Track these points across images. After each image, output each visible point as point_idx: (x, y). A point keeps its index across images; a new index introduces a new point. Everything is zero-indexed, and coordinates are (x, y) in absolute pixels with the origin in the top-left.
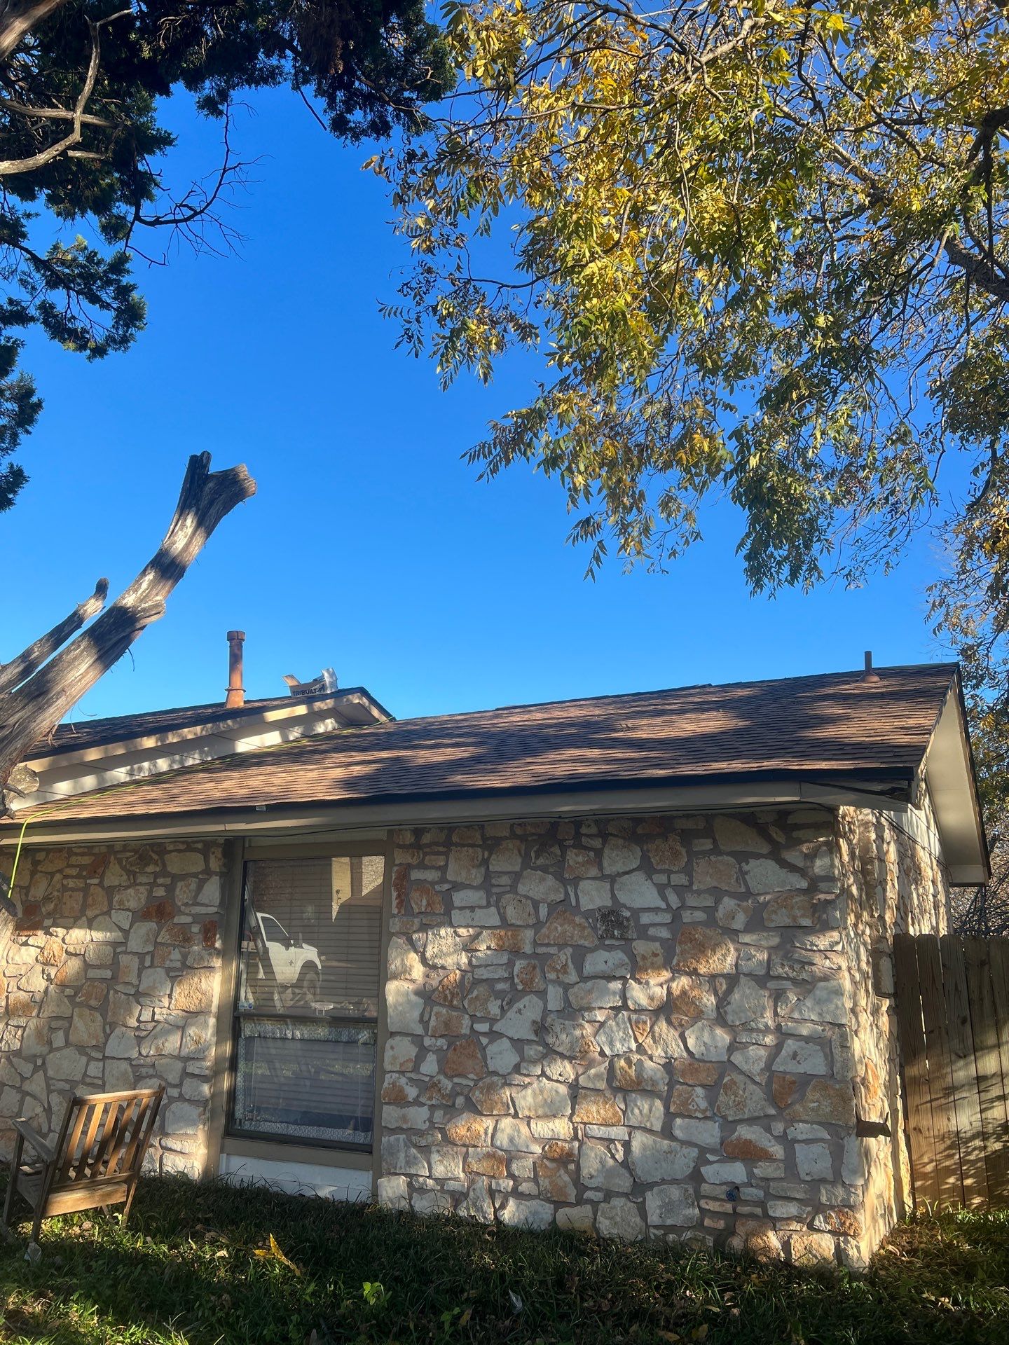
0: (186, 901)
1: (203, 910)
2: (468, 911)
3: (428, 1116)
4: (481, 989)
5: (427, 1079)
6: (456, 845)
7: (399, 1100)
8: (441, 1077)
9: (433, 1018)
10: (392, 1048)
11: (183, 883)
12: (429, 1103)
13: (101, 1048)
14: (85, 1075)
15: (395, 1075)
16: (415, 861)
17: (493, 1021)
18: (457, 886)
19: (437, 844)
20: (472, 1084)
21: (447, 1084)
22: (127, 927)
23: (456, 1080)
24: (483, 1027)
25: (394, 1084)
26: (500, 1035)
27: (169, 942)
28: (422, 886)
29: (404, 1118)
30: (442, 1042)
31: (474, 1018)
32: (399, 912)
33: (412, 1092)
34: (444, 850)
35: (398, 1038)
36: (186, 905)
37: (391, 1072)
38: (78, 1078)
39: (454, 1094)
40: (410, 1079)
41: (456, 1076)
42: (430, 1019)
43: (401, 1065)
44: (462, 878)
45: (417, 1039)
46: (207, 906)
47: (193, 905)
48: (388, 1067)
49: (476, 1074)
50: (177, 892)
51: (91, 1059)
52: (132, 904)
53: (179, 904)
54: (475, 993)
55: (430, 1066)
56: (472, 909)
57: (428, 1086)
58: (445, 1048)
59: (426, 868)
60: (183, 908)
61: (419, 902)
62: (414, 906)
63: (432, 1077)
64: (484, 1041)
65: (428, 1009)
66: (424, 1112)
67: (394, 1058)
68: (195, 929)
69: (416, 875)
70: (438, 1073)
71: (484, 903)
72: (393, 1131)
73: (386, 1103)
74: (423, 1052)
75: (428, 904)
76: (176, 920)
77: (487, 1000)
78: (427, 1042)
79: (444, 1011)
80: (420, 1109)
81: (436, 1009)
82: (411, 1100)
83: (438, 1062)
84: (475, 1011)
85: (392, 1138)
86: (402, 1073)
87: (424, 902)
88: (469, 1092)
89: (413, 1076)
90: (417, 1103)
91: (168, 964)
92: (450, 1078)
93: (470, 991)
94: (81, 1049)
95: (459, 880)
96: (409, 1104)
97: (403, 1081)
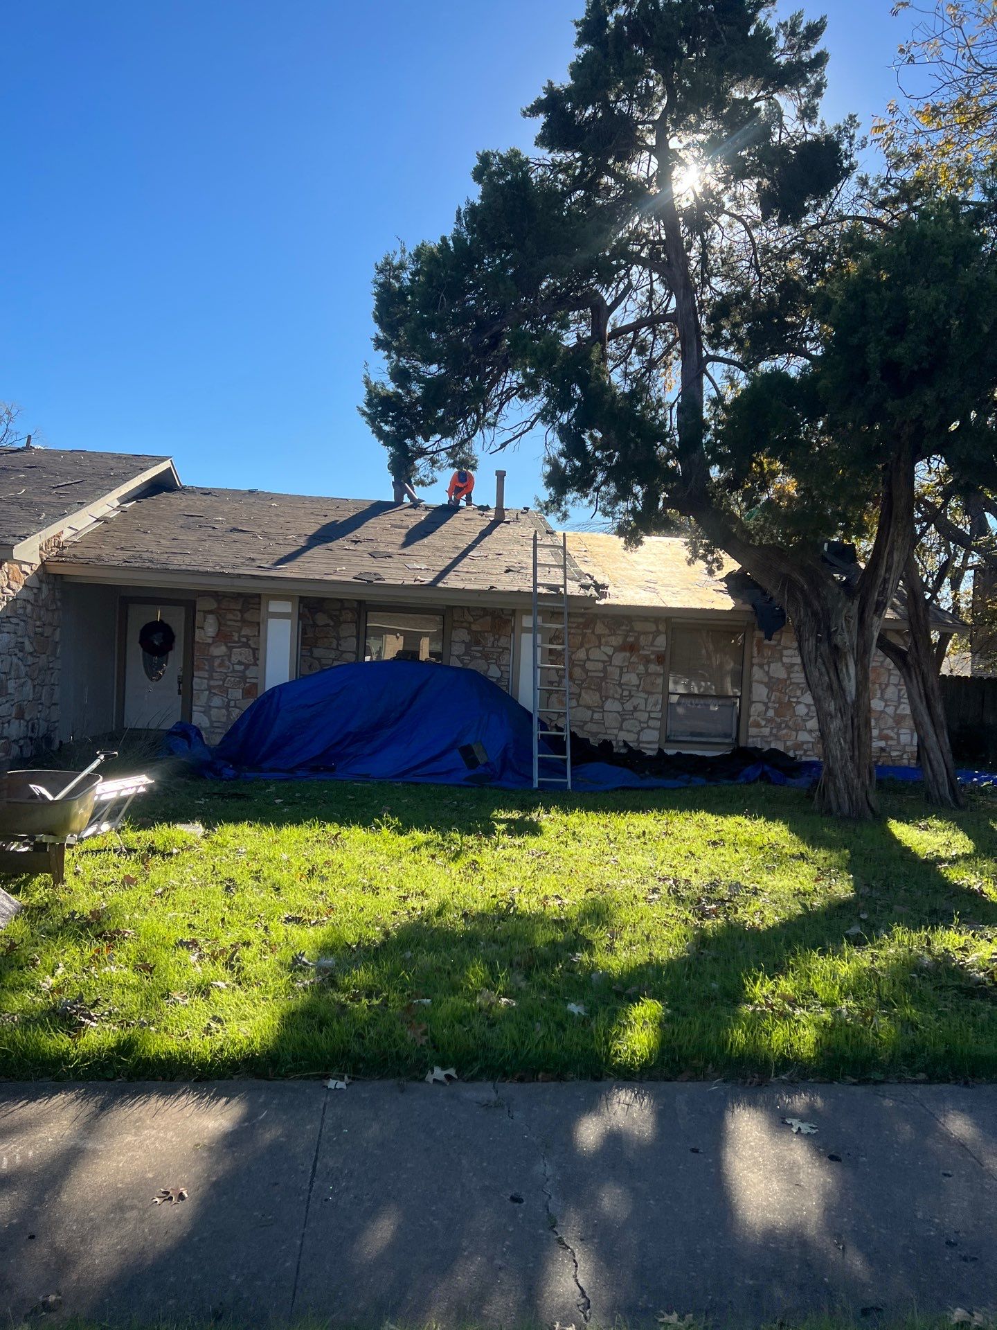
0: (646, 644)
1: (657, 649)
2: (789, 657)
3: (770, 730)
5: (769, 718)
7: (758, 725)
8: (775, 717)
9: (773, 696)
10: (754, 707)
11: (644, 636)
12: (771, 726)
13: (602, 707)
14: (592, 718)
15: (755, 717)
17: (798, 698)
18: (786, 648)
20: (789, 719)
21: (779, 720)
22: (611, 653)
23: (782, 718)
24: (795, 700)
25: (754, 720)
26: (800, 703)
27: (637, 662)
28: (769, 646)
29: (760, 732)
30: (777, 705)
31: (790, 697)
32: (758, 656)
33: (763, 723)
35: (757, 704)
36: (647, 646)
37: (753, 716)
38: (588, 719)
39: (781, 724)
40: (762, 718)
42: (771, 696)
43: (758, 713)
45: (765, 704)
46: (659, 647)
47: (651, 646)
48: (752, 713)
49: (790, 716)
50: (641, 640)
51: (594, 712)
52: (614, 644)
53: (643, 645)
55: (771, 713)
57: (769, 721)
58: (777, 707)
60: (645, 647)
61: (768, 652)
62: (765, 654)
63: (771, 717)
64: (794, 704)
65: (770, 693)
67: (755, 711)
68: (652, 657)
69: (766, 642)
72: (754, 737)
73: (750, 727)
74: (767, 708)
75: (772, 654)
76: (641, 652)
78: (770, 705)
79: (778, 694)
80: (767, 728)
81: (774, 693)
83: (774, 712)
84: (791, 694)
85: (754, 739)
86: (758, 716)
87: (770, 653)
88: (788, 722)
90: (765, 726)
91: (637, 671)
92: (779, 718)
94: (589, 708)
95: (786, 645)
96: (762, 727)
97: (759, 719)
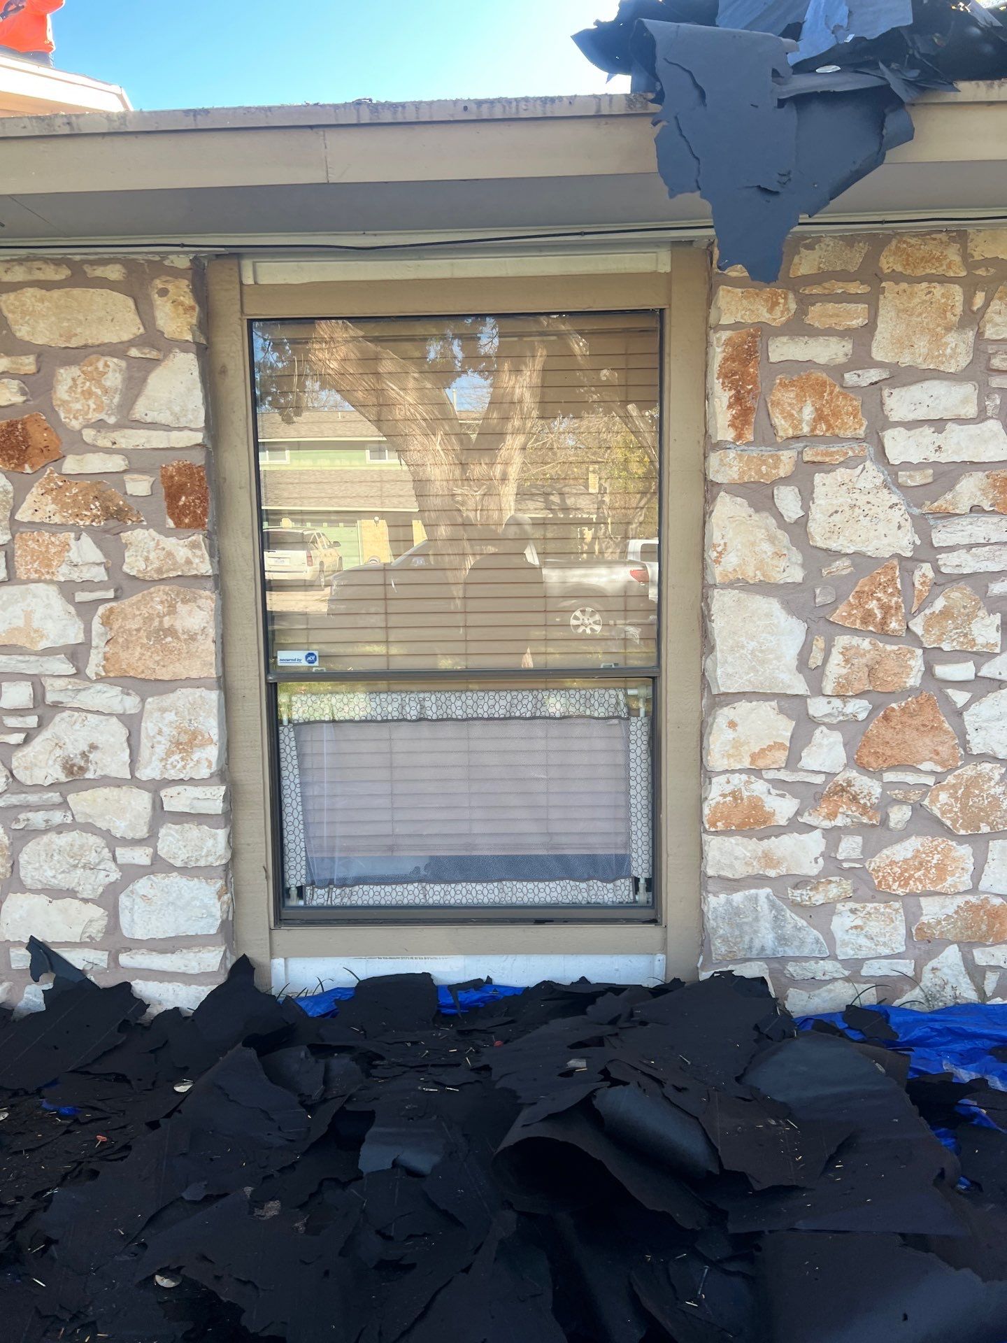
0: (94, 417)
1: (158, 440)
2: (927, 431)
3: (822, 847)
4: (955, 595)
5: (819, 779)
6: (896, 277)
8: (853, 774)
9: (836, 658)
10: (732, 725)
11: (75, 371)
12: (827, 824)
15: (738, 779)
16: (778, 317)
17: (982, 657)
18: (901, 376)
19: (845, 276)
20: (930, 781)
21: (869, 787)
23: (889, 777)
25: (735, 795)
26: (999, 684)
27: (57, 519)
28: (802, 375)
29: (768, 859)
30: (859, 708)
32: (739, 436)
33: (783, 808)
34: (862, 289)
35: (743, 706)
36: (100, 425)
37: (726, 771)
39: (887, 802)
40: (778, 784)
41: (891, 768)
42: (826, 660)
43: (754, 757)
44: (918, 354)
45: (791, 704)
46: (167, 428)
47: (118, 426)
48: (719, 763)
49: (942, 763)
50: (62, 391)
53: (75, 424)
54: (939, 604)
55: (826, 753)
56: (938, 424)
58: (862, 716)
59: (813, 332)
60: (88, 435)
61: (794, 413)
62: (779, 421)
63: (830, 775)
64: (960, 698)
65: (819, 643)
66: (814, 843)
67: (737, 744)
68: (139, 486)
69: (782, 350)
70: (846, 766)
71: (971, 410)
72: (732, 884)
73: (717, 833)
74: (805, 726)
75: (820, 417)
76: (71, 465)
77: (970, 617)
78: (818, 707)
79: (865, 644)
80: (804, 837)
81: (842, 641)
82: (783, 822)
83: (845, 745)
84: (940, 640)
85: (738, 897)
86: (756, 772)
87: (808, 413)
88: (924, 795)
89: (784, 775)
90: (796, 826)
91: (63, 573)
92: (877, 774)
93: (926, 602)
95: (906, 360)
96: (780, 831)
97: (759, 787)
